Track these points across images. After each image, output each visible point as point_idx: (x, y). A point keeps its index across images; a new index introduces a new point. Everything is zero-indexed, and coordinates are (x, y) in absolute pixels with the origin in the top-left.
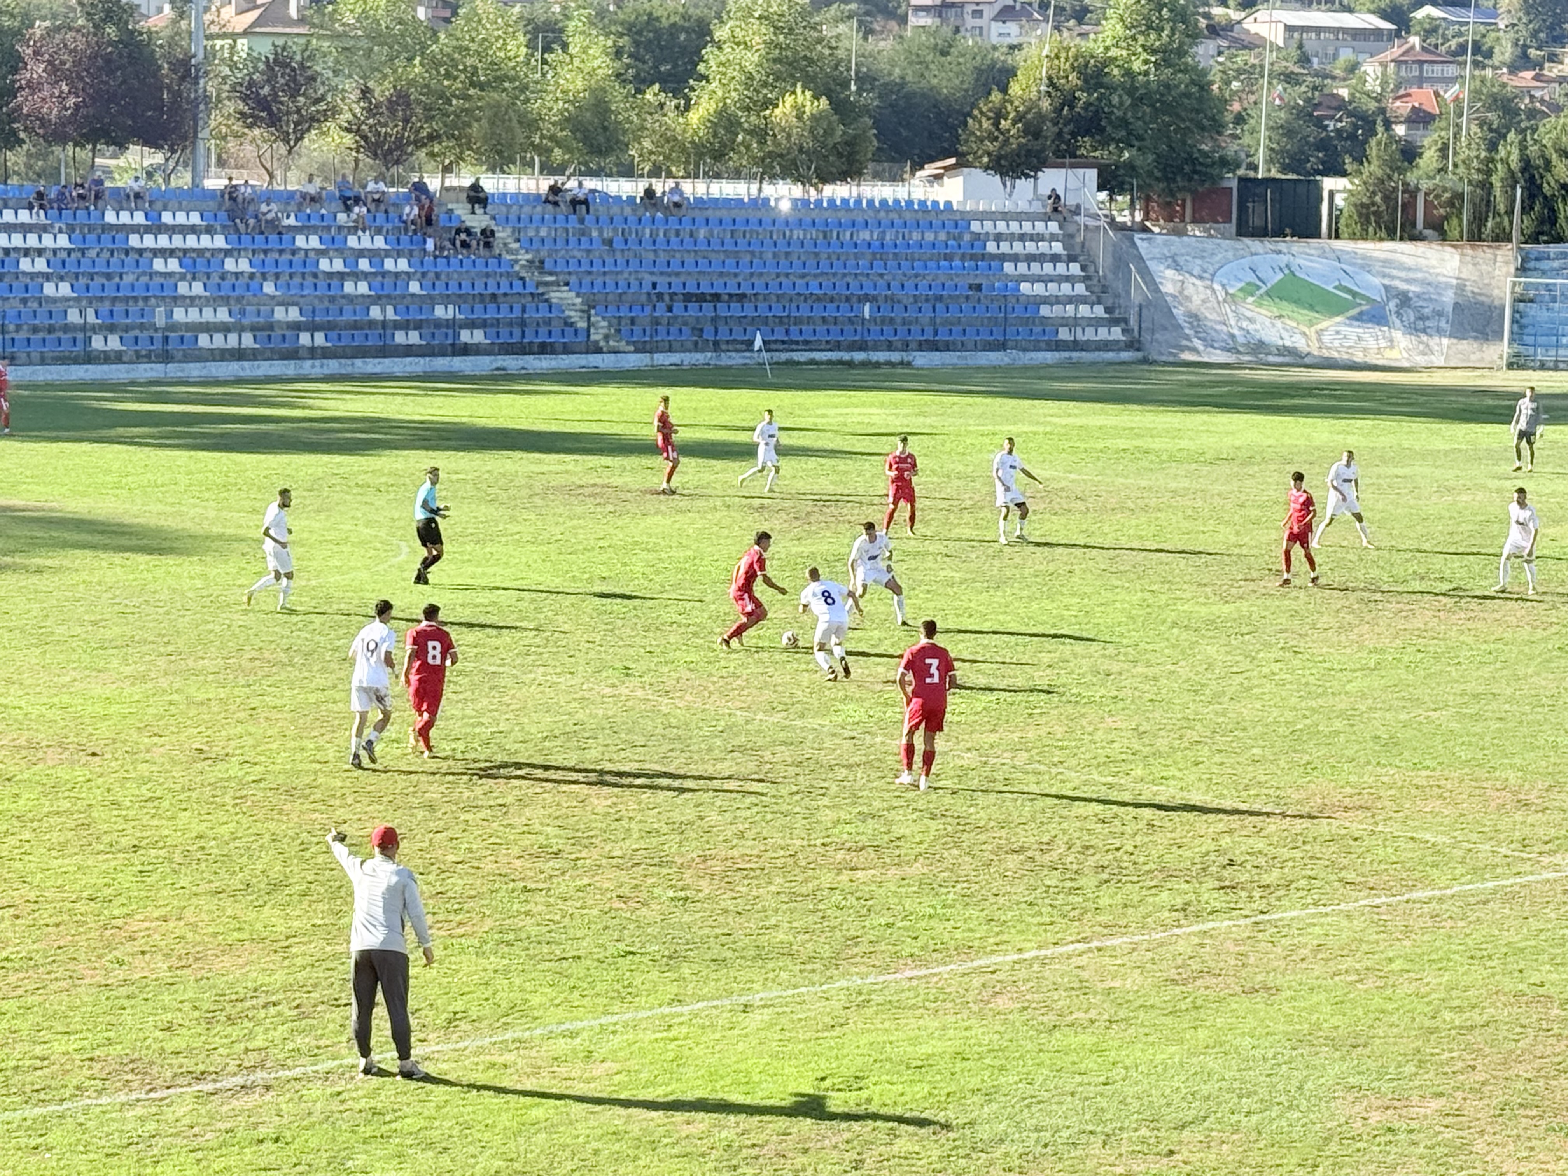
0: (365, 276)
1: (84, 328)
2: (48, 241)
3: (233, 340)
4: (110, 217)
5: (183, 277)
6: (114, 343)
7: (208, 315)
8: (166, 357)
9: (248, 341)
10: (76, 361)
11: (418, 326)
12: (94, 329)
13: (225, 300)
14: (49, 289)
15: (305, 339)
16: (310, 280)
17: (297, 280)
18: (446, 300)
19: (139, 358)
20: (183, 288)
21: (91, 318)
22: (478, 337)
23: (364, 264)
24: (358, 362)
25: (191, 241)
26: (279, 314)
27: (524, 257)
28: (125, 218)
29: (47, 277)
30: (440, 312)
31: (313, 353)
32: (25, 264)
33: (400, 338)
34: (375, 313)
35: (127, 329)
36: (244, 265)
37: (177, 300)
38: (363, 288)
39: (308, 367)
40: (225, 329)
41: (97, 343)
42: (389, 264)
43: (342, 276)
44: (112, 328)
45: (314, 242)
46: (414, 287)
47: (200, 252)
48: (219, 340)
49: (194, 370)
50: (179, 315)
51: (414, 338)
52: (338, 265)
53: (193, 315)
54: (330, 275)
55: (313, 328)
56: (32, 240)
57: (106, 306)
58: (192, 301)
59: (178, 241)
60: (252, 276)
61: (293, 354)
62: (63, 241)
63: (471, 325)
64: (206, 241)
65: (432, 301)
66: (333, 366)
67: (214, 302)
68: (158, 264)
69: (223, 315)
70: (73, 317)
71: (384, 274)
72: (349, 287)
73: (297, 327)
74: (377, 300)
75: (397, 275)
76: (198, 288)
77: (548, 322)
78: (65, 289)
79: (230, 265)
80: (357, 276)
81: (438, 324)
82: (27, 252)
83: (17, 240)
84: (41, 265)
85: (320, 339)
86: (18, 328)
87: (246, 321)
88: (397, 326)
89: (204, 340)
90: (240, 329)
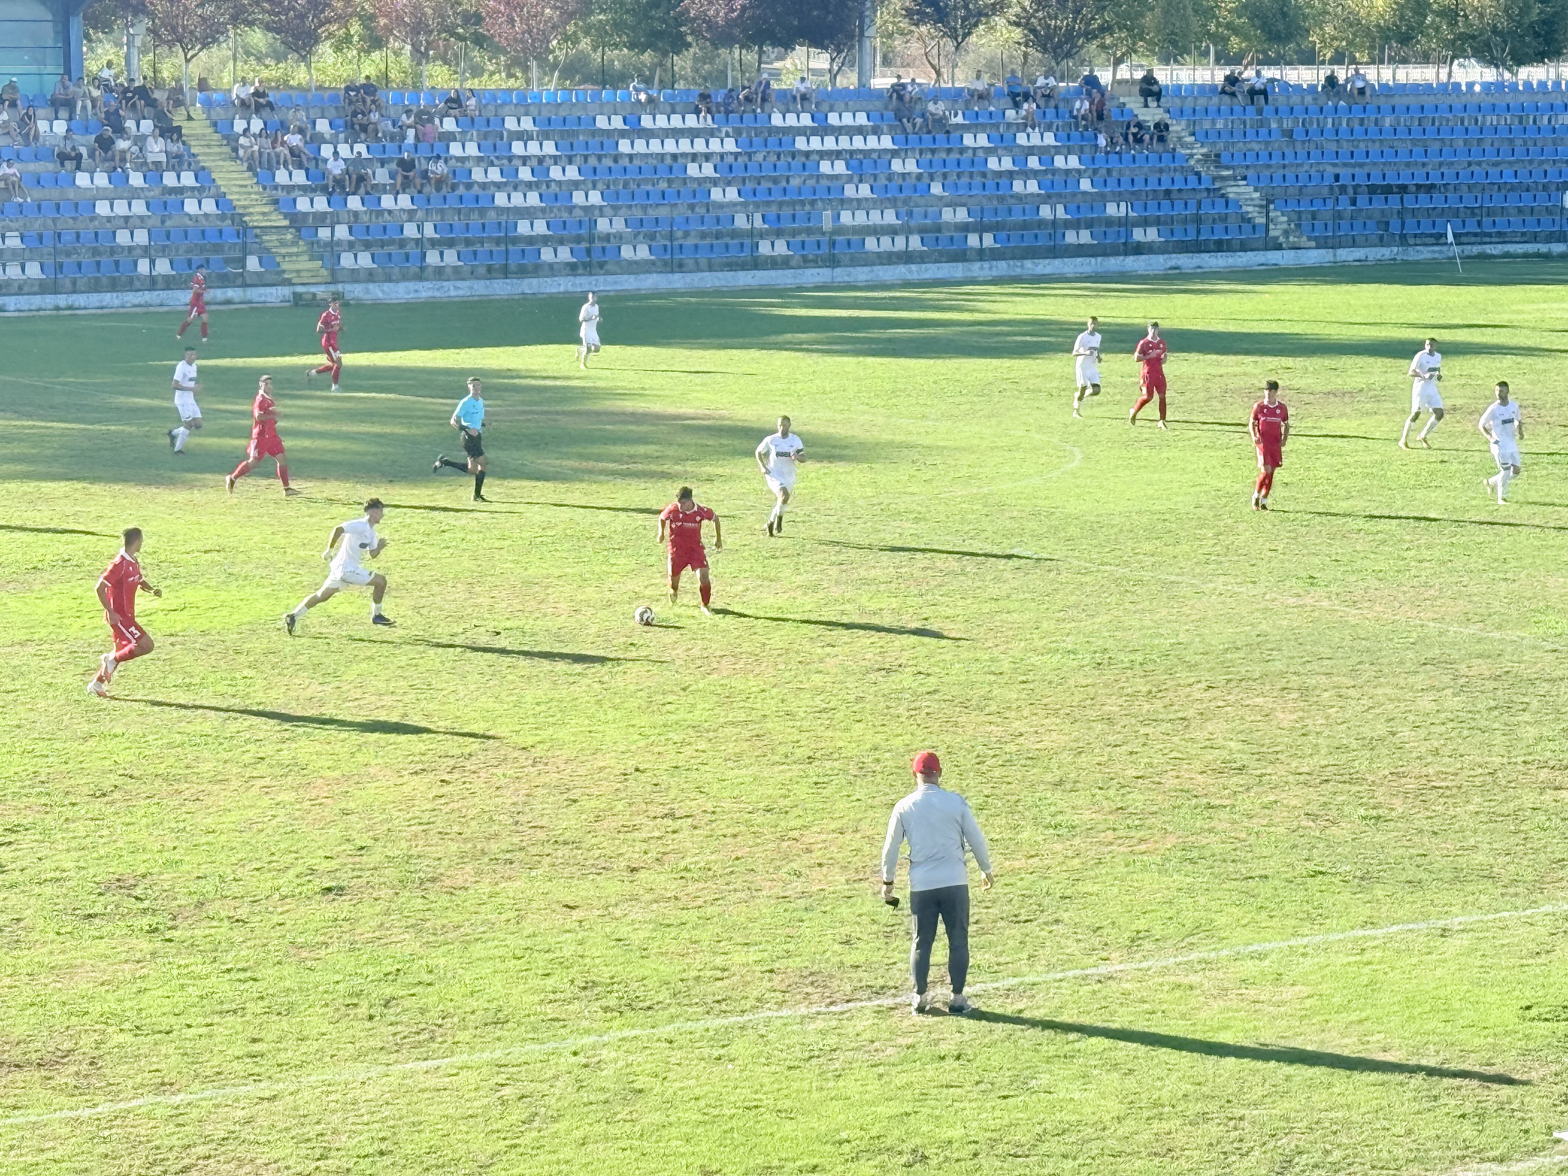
0: (1035, 174)
1: (751, 233)
2: (715, 145)
3: (900, 243)
4: (777, 120)
5: (850, 179)
6: (781, 248)
7: (875, 217)
8: (833, 262)
9: (915, 242)
10: (743, 266)
11: (1089, 225)
12: (762, 235)
13: (893, 203)
14: (716, 194)
15: (973, 240)
16: (978, 180)
17: (965, 180)
18: (1118, 198)
19: (806, 262)
20: (850, 191)
21: (758, 223)
22: (1152, 235)
23: (1033, 162)
24: (1028, 264)
25: (858, 142)
26: (947, 215)
27: (1199, 151)
28: (791, 120)
29: (715, 182)
30: (1112, 210)
31: (982, 254)
32: (693, 170)
33: (1071, 237)
34: (1045, 212)
35: (794, 233)
36: (911, 166)
37: (844, 202)
38: (1033, 186)
39: (977, 269)
40: (892, 231)
41: (764, 248)
42: (1059, 162)
43: (1011, 175)
44: (779, 233)
45: (982, 140)
46: (1085, 185)
47: (867, 153)
48: (886, 243)
49: (861, 274)
50: (846, 217)
51: (1085, 237)
52: (1007, 164)
53: (861, 218)
54: (1000, 174)
55: (981, 228)
56: (700, 145)
57: (773, 210)
58: (859, 204)
59: (844, 143)
60: (919, 177)
61: (961, 256)
62: (730, 145)
63: (1145, 223)
64: (872, 142)
65: (1103, 199)
66: (1002, 267)
67: (881, 204)
68: (825, 167)
69: (890, 217)
70: (741, 222)
71: (1055, 171)
72: (1018, 186)
73: (965, 228)
74: (1047, 198)
75: (1068, 172)
76: (865, 190)
77: (1224, 218)
78: (732, 194)
79: (897, 165)
80: (1027, 174)
81: (1110, 222)
82: (694, 157)
83: (685, 146)
84: (708, 170)
85: (988, 240)
86: (686, 234)
87: (913, 223)
88: (1067, 224)
89: (871, 244)
90: (907, 231)
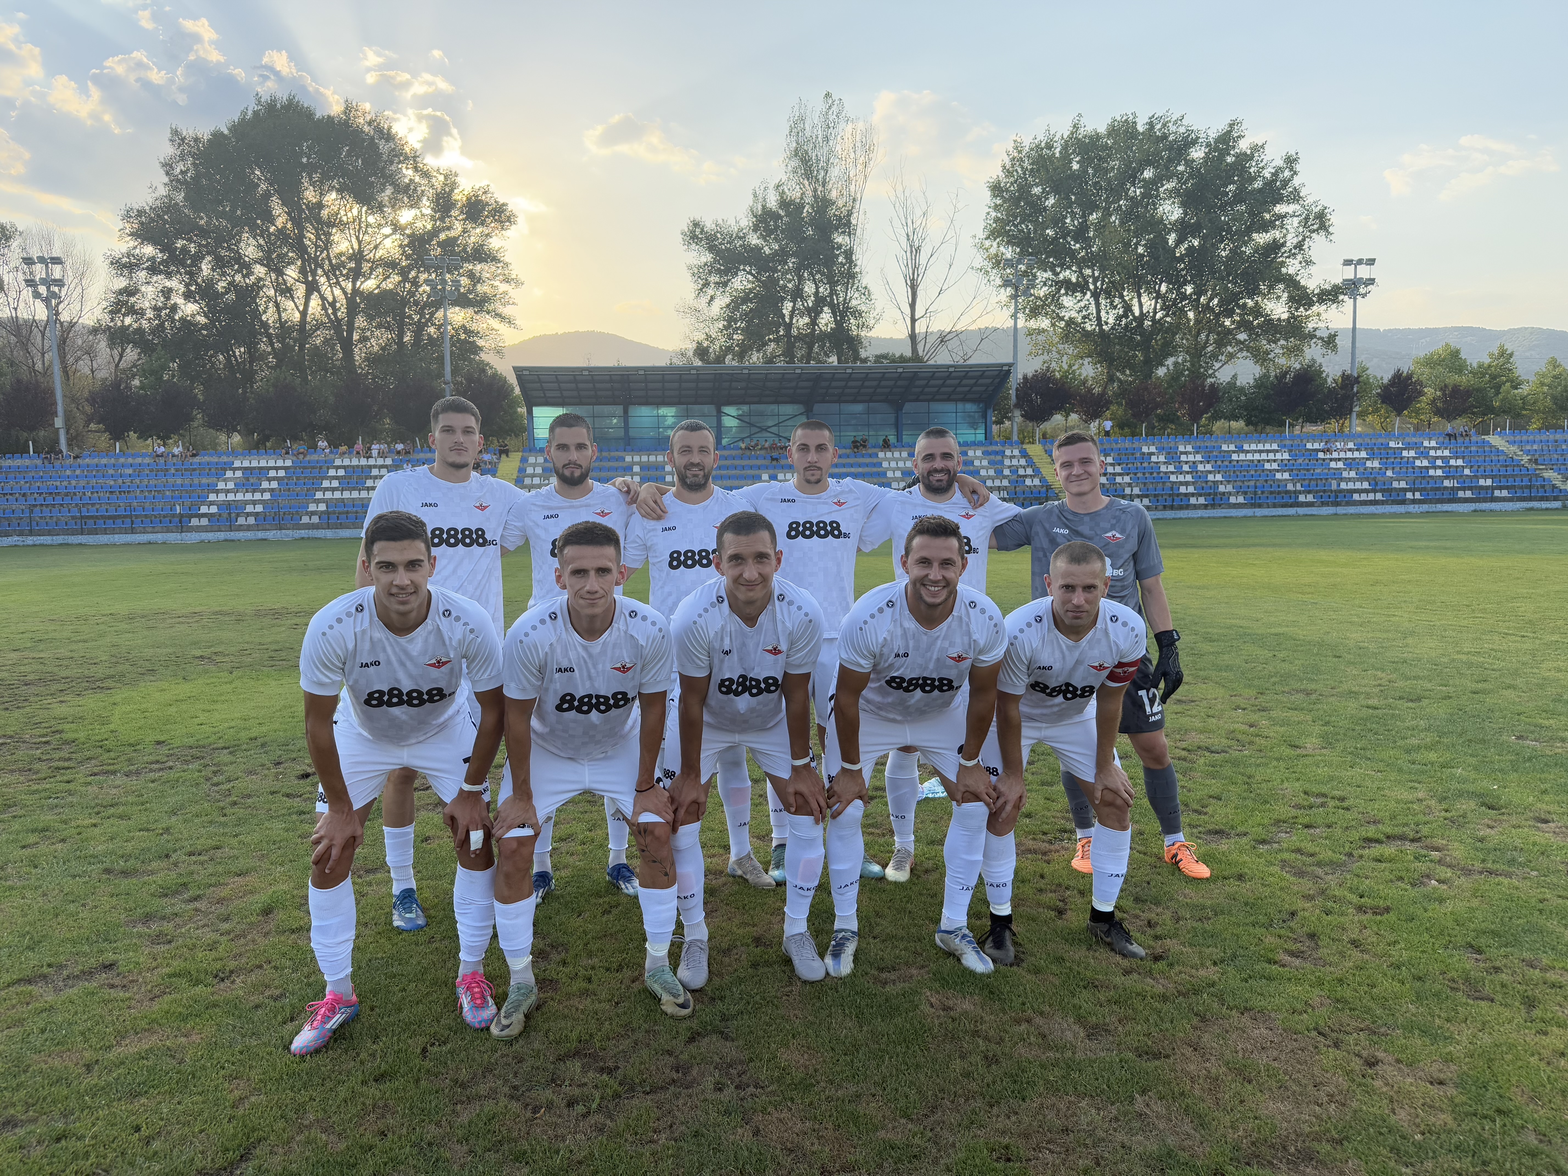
0: (1440, 467)
1: (1295, 492)
2: (1279, 456)
3: (1371, 497)
4: (1309, 446)
5: (1345, 470)
6: (1310, 498)
7: (1358, 485)
8: (1337, 504)
9: (1379, 496)
10: (1291, 506)
11: (1470, 488)
12: (1300, 492)
13: (1367, 479)
14: (1278, 476)
15: (1409, 495)
16: (1411, 470)
17: (1404, 470)
18: (1485, 477)
19: (1323, 504)
20: (1345, 474)
21: (1299, 487)
22: (1505, 493)
23: (1439, 463)
24: (1439, 506)
25: (1349, 455)
26: (1395, 484)
27: (1526, 458)
28: (1316, 446)
29: (1278, 471)
30: (1482, 482)
31: (1414, 501)
32: (1267, 466)
33: (1461, 494)
34: (1447, 483)
35: (1317, 492)
36: (1376, 464)
37: (1342, 479)
38: (1439, 472)
39: (1411, 508)
40: (1366, 491)
41: (1302, 498)
42: (1452, 462)
43: (1427, 468)
44: (1309, 492)
45: (1412, 453)
46: (1467, 472)
47: (1354, 459)
48: (1364, 497)
49: (1351, 510)
50: (1343, 486)
51: (1468, 494)
52: (1425, 463)
53: (1351, 486)
54: (1421, 468)
55: (1413, 491)
56: (1271, 456)
57: (1307, 482)
58: (1350, 480)
59: (1342, 455)
60: (1380, 469)
61: (1403, 502)
62: (1286, 456)
63: (1501, 488)
64: (1356, 454)
65: (1476, 477)
66: (1425, 507)
67: (1361, 480)
68: (1333, 465)
69: (1366, 485)
70: (1290, 487)
71: (1450, 467)
72: (1431, 472)
73: (1405, 490)
74: (1447, 477)
75: (1457, 467)
76: (1353, 474)
77: (1543, 486)
78: (1286, 476)
79: (1369, 464)
80: (1435, 468)
81: (1482, 487)
82: (1268, 461)
83: (1264, 456)
84: (1275, 466)
85: (1418, 495)
86: (1263, 492)
87: (1378, 488)
88: (1459, 489)
89: (1356, 497)
90: (1374, 491)
